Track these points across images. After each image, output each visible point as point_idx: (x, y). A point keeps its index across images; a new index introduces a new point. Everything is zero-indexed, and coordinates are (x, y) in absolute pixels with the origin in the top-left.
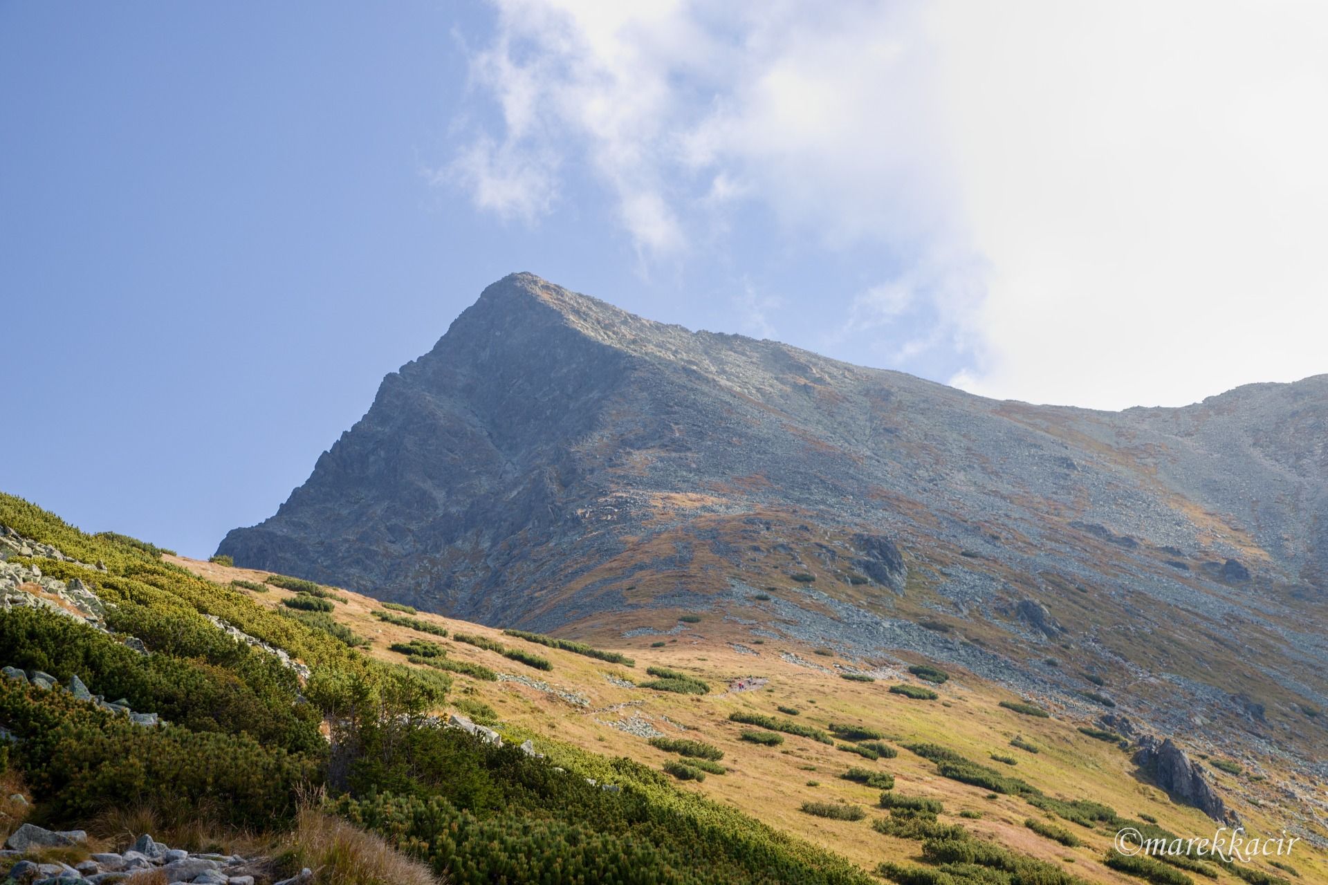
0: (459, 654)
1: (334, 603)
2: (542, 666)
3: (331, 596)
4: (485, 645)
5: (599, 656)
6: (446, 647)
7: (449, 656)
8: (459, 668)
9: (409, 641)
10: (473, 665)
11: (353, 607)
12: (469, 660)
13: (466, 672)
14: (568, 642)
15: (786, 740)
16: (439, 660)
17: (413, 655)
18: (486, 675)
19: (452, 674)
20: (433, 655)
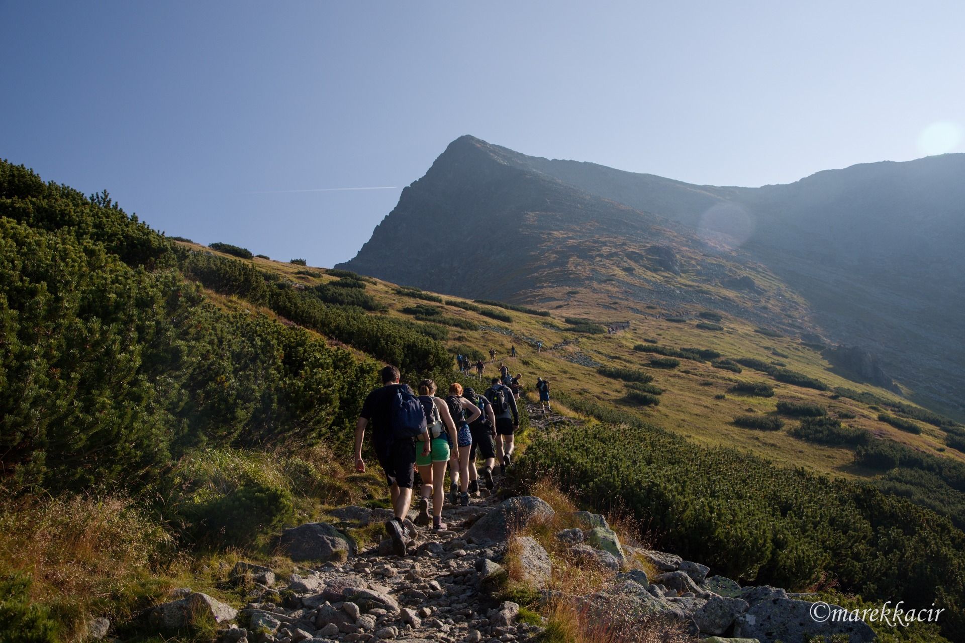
0: (451, 313)
1: (365, 283)
2: (507, 319)
3: (365, 280)
4: (467, 307)
5: (534, 313)
6: (440, 309)
7: (444, 315)
8: (451, 322)
9: (415, 305)
10: (459, 320)
11: (380, 287)
12: (457, 317)
13: (456, 325)
14: (517, 306)
15: (681, 363)
16: (436, 317)
17: (418, 315)
18: (471, 327)
19: (448, 328)
20: (432, 314)
